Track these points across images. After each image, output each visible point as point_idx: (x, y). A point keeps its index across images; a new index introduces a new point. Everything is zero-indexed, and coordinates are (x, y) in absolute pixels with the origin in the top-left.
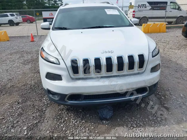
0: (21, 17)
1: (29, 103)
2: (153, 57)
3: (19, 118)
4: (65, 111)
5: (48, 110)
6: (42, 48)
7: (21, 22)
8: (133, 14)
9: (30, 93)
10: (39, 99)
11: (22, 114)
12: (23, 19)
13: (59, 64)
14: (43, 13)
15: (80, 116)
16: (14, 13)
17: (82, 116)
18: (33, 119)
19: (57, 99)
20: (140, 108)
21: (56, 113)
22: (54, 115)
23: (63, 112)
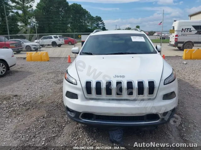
0: (63, 39)
1: (52, 118)
2: (164, 84)
3: (41, 130)
4: (81, 130)
5: (67, 126)
6: (67, 70)
7: (63, 44)
8: (176, 39)
9: (55, 110)
10: (61, 116)
11: (44, 127)
12: (65, 41)
13: (77, 85)
14: (82, 36)
15: (94, 136)
16: (58, 36)
17: (96, 136)
18: (52, 132)
19: (73, 116)
20: (155, 137)
21: (73, 131)
22: (71, 131)
23: (80, 130)
